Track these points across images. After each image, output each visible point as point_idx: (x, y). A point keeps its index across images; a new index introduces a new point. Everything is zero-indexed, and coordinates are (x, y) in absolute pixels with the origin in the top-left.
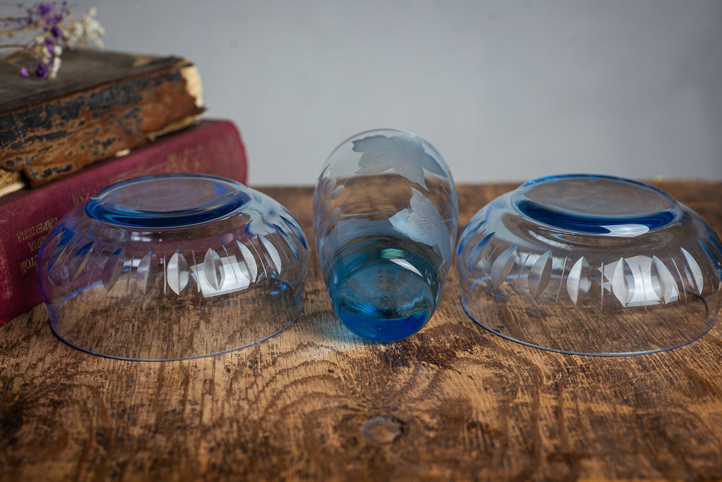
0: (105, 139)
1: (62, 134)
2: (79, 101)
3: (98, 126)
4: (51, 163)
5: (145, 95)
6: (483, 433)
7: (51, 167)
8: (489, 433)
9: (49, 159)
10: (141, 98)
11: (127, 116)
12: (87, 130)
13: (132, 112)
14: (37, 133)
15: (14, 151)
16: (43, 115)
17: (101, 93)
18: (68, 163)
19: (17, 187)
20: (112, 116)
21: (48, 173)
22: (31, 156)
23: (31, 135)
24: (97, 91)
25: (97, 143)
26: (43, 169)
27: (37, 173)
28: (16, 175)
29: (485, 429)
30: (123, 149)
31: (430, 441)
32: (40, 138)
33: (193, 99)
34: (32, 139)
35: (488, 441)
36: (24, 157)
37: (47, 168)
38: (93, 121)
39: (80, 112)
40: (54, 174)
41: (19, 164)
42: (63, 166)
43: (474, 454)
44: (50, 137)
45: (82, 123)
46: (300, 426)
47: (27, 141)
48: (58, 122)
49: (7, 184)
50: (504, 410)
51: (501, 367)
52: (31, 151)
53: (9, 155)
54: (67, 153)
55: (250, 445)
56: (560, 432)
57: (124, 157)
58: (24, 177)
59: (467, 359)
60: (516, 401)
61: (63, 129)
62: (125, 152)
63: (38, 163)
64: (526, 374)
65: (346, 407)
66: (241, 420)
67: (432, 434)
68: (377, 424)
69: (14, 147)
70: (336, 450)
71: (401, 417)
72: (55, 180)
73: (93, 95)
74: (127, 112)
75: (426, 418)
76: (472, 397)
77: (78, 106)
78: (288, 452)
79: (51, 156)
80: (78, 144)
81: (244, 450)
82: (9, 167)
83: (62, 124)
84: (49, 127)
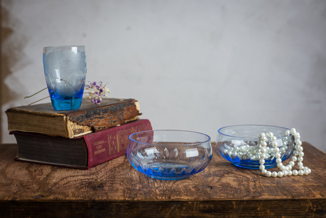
0: (114, 121)
1: (103, 117)
2: (108, 108)
3: (112, 116)
4: (100, 125)
5: (125, 108)
6: (234, 189)
7: (100, 126)
8: (236, 189)
9: (100, 124)
10: (124, 109)
11: (120, 114)
12: (109, 117)
13: (121, 113)
14: (97, 116)
15: (91, 121)
16: (98, 111)
17: (113, 107)
18: (105, 126)
19: (90, 132)
20: (116, 114)
21: (99, 128)
22: (95, 123)
23: (95, 116)
24: (112, 106)
25: (112, 121)
26: (98, 127)
27: (96, 127)
28: (90, 128)
29: (235, 188)
30: (119, 124)
31: (220, 190)
32: (97, 118)
33: (138, 111)
34: (95, 118)
35: (236, 190)
36: (93, 123)
37: (99, 126)
38: (111, 115)
39: (108, 111)
40: (101, 129)
41: (92, 125)
42: (103, 127)
43: (233, 192)
44: (100, 118)
45: (108, 115)
46: (183, 187)
47: (94, 118)
48: (102, 114)
49: (88, 130)
50: (239, 185)
51: (238, 177)
52: (95, 121)
53: (89, 122)
54: (104, 123)
55: (170, 190)
56: (256, 188)
57: (119, 126)
58: (93, 129)
59: (228, 176)
60: (243, 183)
61: (103, 116)
62: (119, 125)
63: (97, 125)
64: (245, 179)
65: (195, 184)
66: (166, 186)
67: (220, 189)
68: (204, 187)
69: (91, 119)
70: (194, 191)
71: (211, 186)
72: (101, 130)
73: (111, 107)
74: (120, 113)
75: (218, 186)
76: (230, 182)
77: (107, 110)
78: (181, 192)
79: (100, 123)
80: (107, 121)
81: (168, 191)
82: (89, 125)
83: (103, 114)
84: (100, 115)
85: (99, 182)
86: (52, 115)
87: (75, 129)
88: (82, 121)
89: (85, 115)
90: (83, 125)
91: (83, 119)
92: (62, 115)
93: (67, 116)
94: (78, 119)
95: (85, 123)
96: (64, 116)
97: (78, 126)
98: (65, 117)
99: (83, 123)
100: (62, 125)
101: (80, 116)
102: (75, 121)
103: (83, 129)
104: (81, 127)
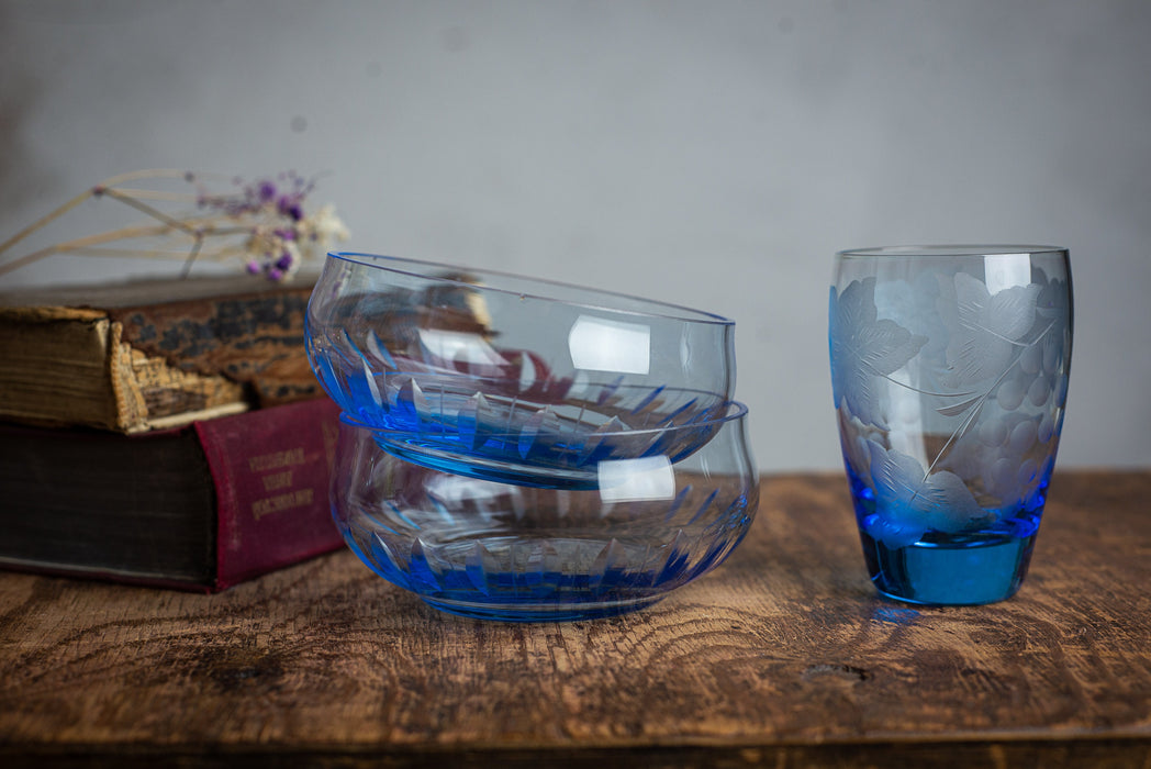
4: (288, 377)
6: (988, 679)
7: (289, 383)
8: (997, 678)
9: (287, 372)
14: (271, 333)
15: (239, 352)
16: (279, 309)
18: (310, 383)
19: (237, 408)
21: (283, 391)
22: (261, 363)
23: (262, 333)
26: (278, 384)
27: (269, 386)
28: (238, 390)
29: (989, 675)
31: (910, 686)
32: (275, 340)
34: (264, 339)
35: (999, 686)
36: (252, 362)
37: (284, 383)
40: (292, 394)
41: (245, 373)
42: (304, 384)
43: (982, 696)
44: (289, 342)
46: (708, 673)
47: (257, 341)
48: (298, 322)
49: (226, 401)
50: (1010, 658)
51: (991, 623)
52: (263, 356)
53: (231, 357)
55: (638, 690)
56: (1104, 675)
58: (251, 395)
59: (938, 617)
60: (1027, 651)
63: (271, 375)
64: (1032, 629)
65: (772, 658)
66: (617, 669)
67: (910, 680)
68: (823, 673)
69: (239, 346)
70: (771, 694)
71: (858, 666)
72: (291, 402)
75: (898, 667)
76: (958, 648)
78: (700, 696)
79: (288, 368)
81: (630, 691)
82: (232, 375)
84: (285, 325)
85: (263, 650)
87: (155, 390)
88: (192, 352)
89: (212, 321)
90: (200, 373)
91: (199, 343)
92: (89, 315)
93: (111, 322)
94: (173, 340)
95: (208, 360)
96: (96, 320)
97: (174, 376)
98: (101, 327)
99: (200, 360)
100: (90, 364)
101: (187, 325)
102: (158, 348)
103: (198, 391)
104: (191, 381)
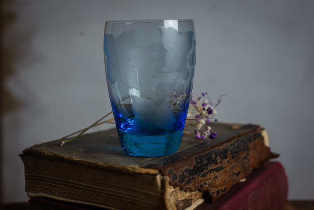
0: (236, 172)
1: (221, 168)
2: (227, 148)
3: (234, 164)
4: (218, 186)
5: (251, 145)
7: (219, 188)
9: (217, 184)
10: (249, 148)
11: (244, 158)
12: (230, 166)
13: (246, 156)
14: (212, 168)
15: (203, 179)
16: (214, 156)
17: (234, 143)
18: (225, 186)
19: (201, 202)
20: (239, 157)
21: (218, 192)
22: (210, 182)
23: (209, 168)
24: (232, 142)
25: (234, 174)
26: (216, 190)
27: (214, 192)
28: (201, 194)
30: (243, 179)
32: (213, 170)
33: (268, 149)
34: (210, 171)
36: (207, 182)
38: (232, 160)
39: (227, 155)
40: (220, 193)
41: (205, 187)
42: (223, 188)
44: (217, 170)
45: (228, 162)
47: (208, 172)
48: (219, 161)
49: (198, 200)
52: (210, 179)
53: (201, 181)
54: (224, 180)
57: (244, 182)
61: (221, 165)
63: (214, 186)
69: (203, 176)
73: (231, 145)
74: (244, 155)
77: (225, 151)
79: (218, 182)
80: (228, 174)
82: (201, 189)
83: (221, 162)
84: (216, 164)
86: (127, 170)
87: (177, 202)
88: (189, 182)
89: (194, 167)
90: (191, 191)
91: (191, 177)
92: (152, 171)
93: (163, 175)
94: (183, 178)
95: (194, 185)
96: (156, 175)
97: (183, 193)
98: (159, 178)
99: (191, 185)
101: (187, 170)
102: (178, 183)
103: (190, 198)
104: (188, 194)
